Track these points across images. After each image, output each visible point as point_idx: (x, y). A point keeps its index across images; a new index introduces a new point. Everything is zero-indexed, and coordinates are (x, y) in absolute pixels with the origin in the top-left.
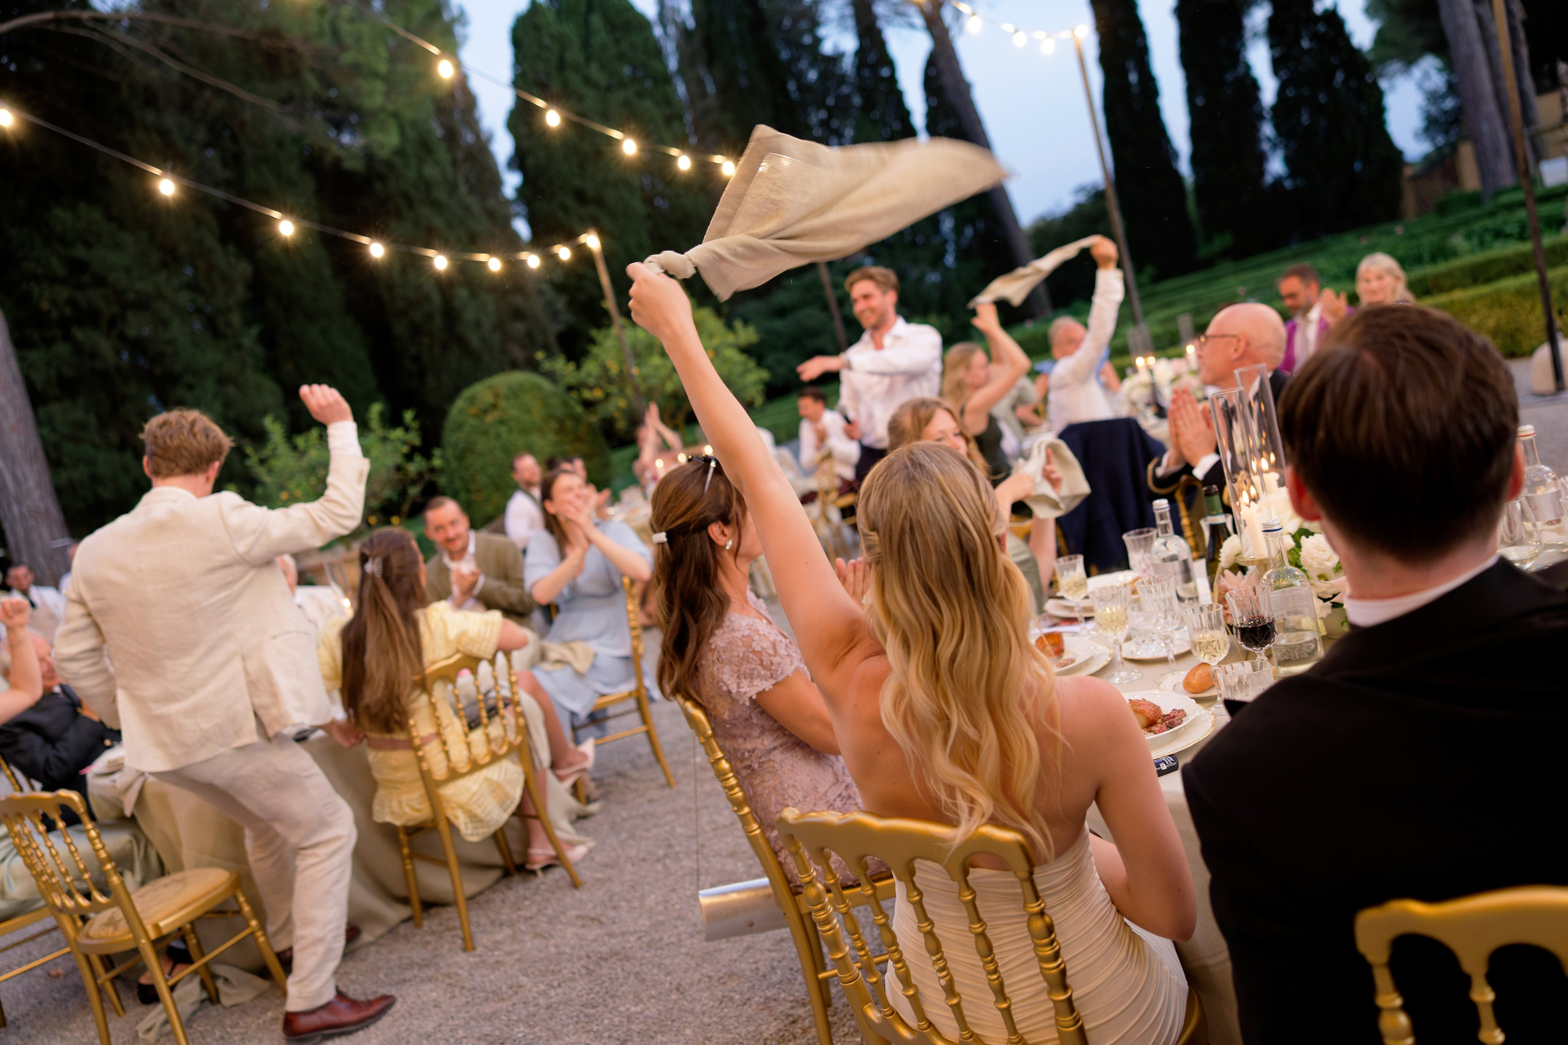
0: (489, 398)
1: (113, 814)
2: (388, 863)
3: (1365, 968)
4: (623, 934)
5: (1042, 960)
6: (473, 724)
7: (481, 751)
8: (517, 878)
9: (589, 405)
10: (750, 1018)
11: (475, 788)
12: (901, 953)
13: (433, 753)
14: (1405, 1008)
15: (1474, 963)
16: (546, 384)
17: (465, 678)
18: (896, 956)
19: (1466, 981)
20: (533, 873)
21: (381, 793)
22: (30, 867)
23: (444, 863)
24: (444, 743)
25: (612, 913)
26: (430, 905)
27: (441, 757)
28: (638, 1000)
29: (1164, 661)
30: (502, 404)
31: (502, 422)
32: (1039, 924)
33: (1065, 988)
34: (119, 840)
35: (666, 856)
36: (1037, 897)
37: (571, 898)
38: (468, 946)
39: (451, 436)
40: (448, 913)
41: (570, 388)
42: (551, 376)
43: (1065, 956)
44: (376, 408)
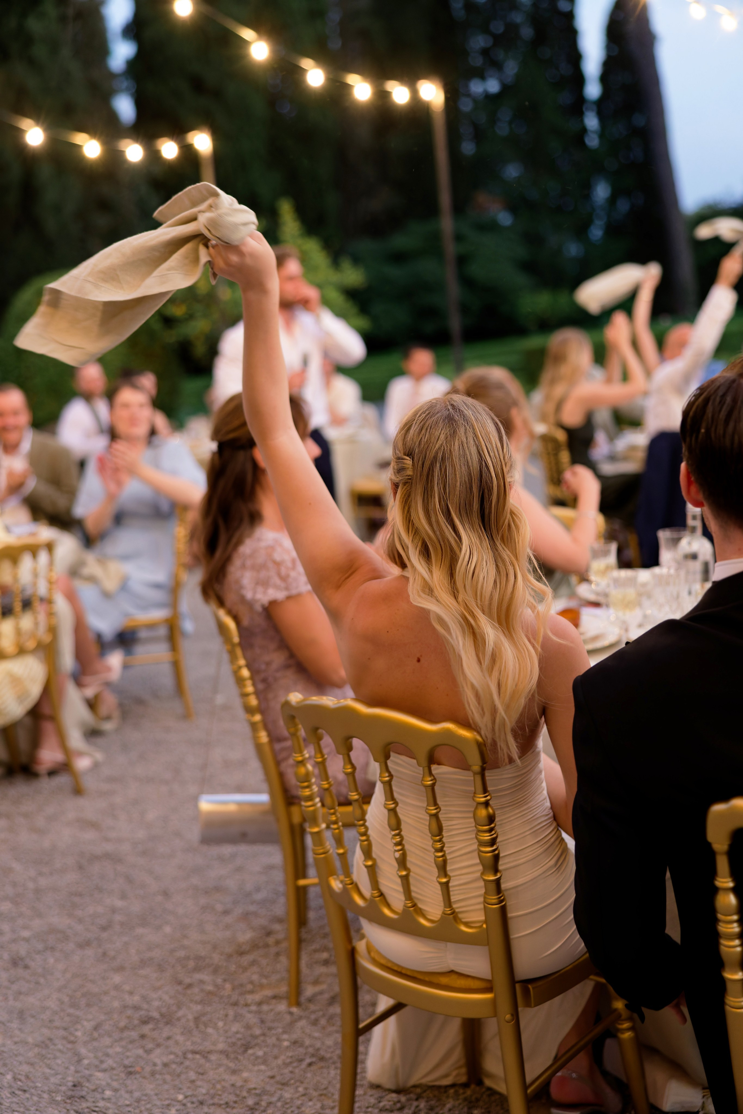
4: (120, 840)
5: (482, 844)
8: (19, 777)
12: (367, 828)
14: (735, 890)
18: (362, 829)
20: (38, 775)
25: (111, 821)
28: (123, 897)
32: (483, 813)
33: (496, 871)
36: (485, 790)
37: (71, 802)
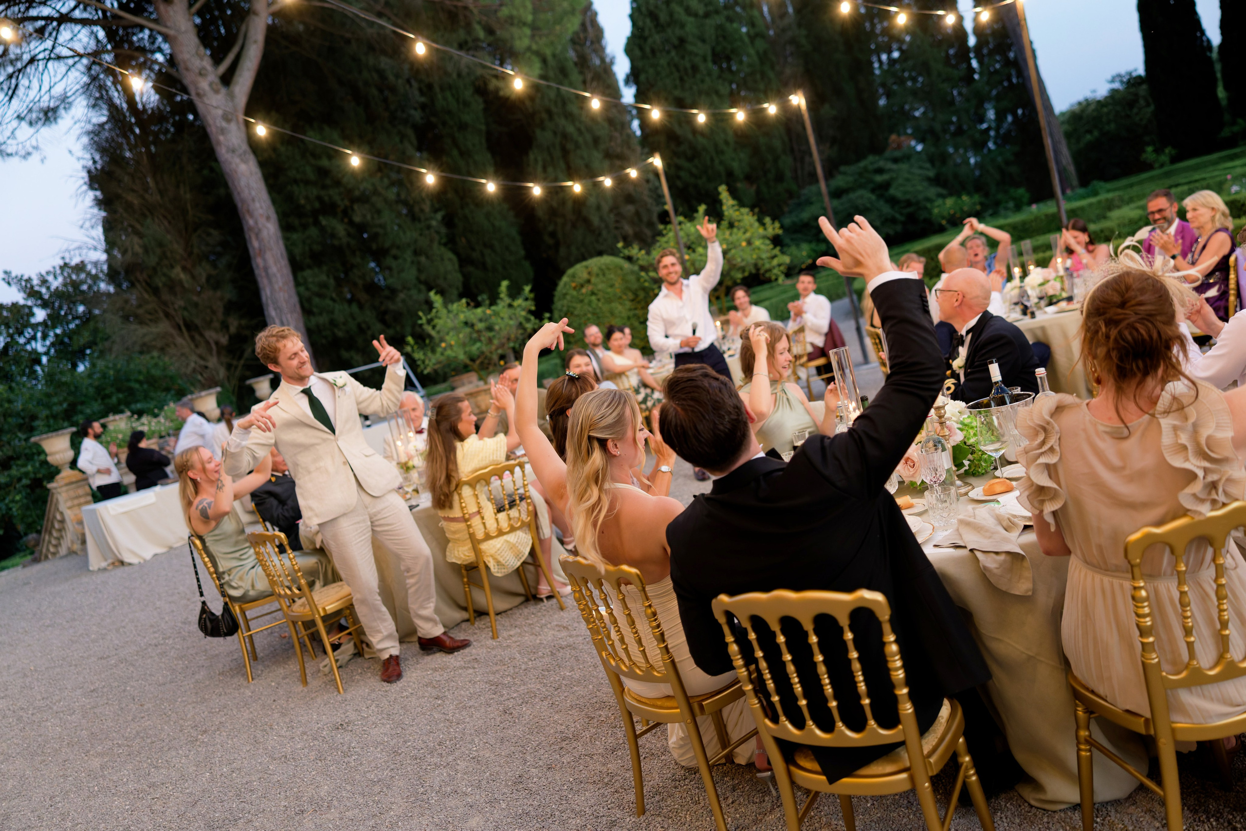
0: (585, 276)
1: (311, 547)
2: (456, 585)
6: (500, 509)
7: (505, 525)
8: (532, 602)
11: (499, 546)
13: (476, 522)
15: (746, 623)
16: (626, 265)
17: (495, 482)
20: (541, 600)
21: (450, 545)
22: (265, 570)
23: (482, 587)
24: (483, 518)
25: (576, 625)
26: (481, 613)
27: (481, 526)
30: (593, 280)
31: (593, 293)
34: (310, 561)
38: (495, 636)
39: (558, 303)
40: (487, 619)
41: (642, 268)
42: (629, 259)
44: (505, 284)
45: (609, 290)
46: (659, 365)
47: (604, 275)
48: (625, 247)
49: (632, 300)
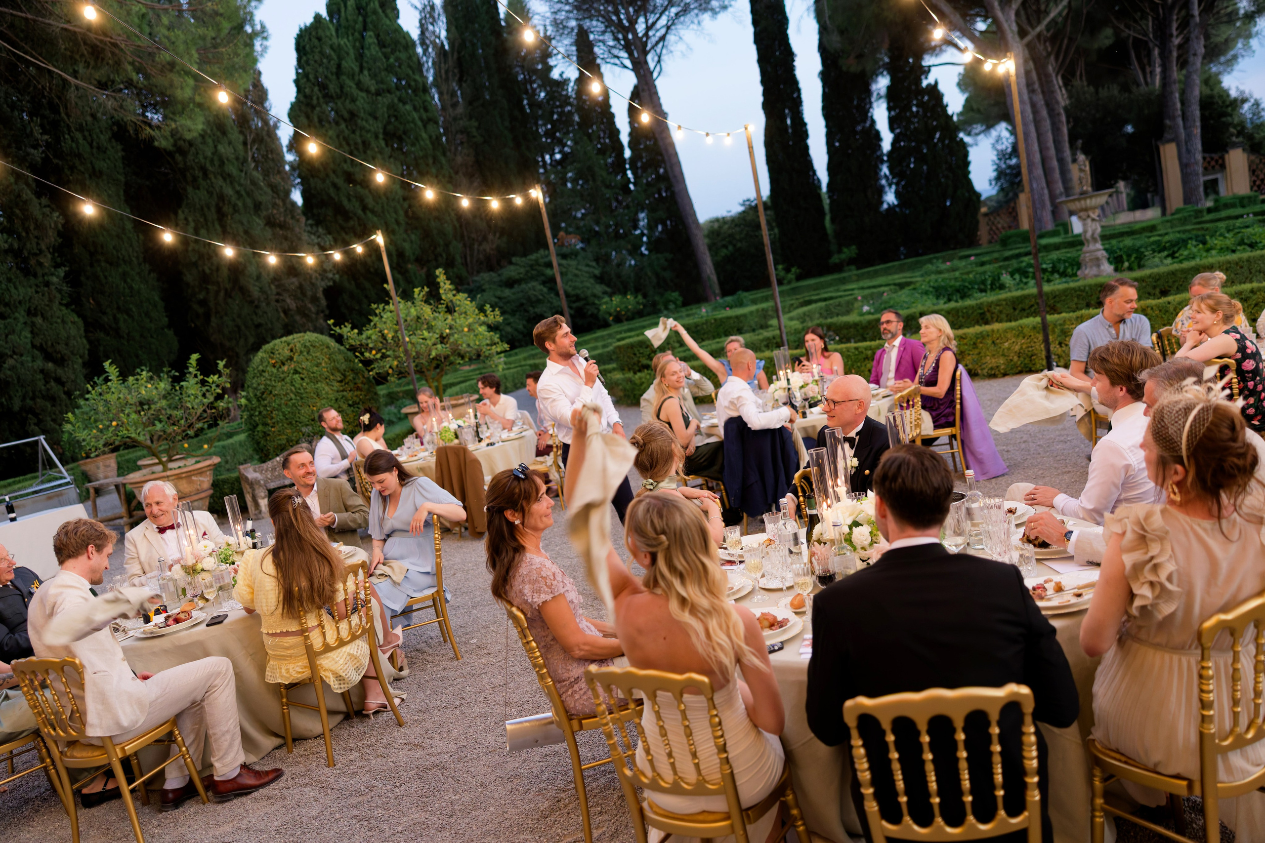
0: (287, 353)
3: (847, 729)
4: (439, 754)
5: (716, 738)
8: (355, 720)
9: (367, 363)
10: (530, 800)
13: (315, 637)
15: (886, 725)
16: (333, 343)
19: (883, 733)
23: (316, 711)
24: (323, 628)
25: (429, 742)
27: (320, 638)
28: (455, 792)
29: (781, 590)
30: (296, 357)
31: (296, 372)
33: (726, 751)
35: (461, 705)
36: (715, 708)
37: (398, 733)
38: (331, 763)
39: (252, 380)
41: (353, 349)
42: (339, 339)
43: (727, 736)
44: (195, 357)
45: (315, 369)
46: (410, 452)
47: (308, 353)
48: (335, 325)
49: (341, 381)
